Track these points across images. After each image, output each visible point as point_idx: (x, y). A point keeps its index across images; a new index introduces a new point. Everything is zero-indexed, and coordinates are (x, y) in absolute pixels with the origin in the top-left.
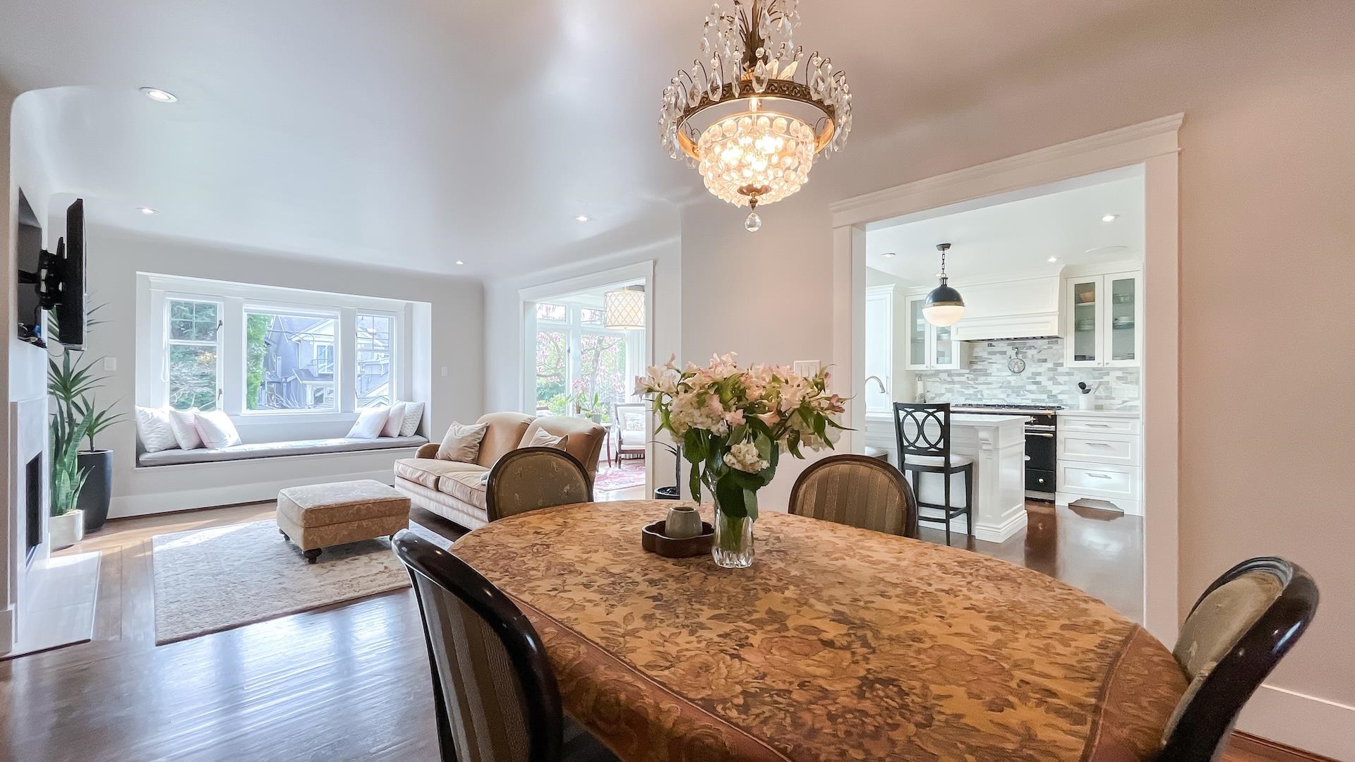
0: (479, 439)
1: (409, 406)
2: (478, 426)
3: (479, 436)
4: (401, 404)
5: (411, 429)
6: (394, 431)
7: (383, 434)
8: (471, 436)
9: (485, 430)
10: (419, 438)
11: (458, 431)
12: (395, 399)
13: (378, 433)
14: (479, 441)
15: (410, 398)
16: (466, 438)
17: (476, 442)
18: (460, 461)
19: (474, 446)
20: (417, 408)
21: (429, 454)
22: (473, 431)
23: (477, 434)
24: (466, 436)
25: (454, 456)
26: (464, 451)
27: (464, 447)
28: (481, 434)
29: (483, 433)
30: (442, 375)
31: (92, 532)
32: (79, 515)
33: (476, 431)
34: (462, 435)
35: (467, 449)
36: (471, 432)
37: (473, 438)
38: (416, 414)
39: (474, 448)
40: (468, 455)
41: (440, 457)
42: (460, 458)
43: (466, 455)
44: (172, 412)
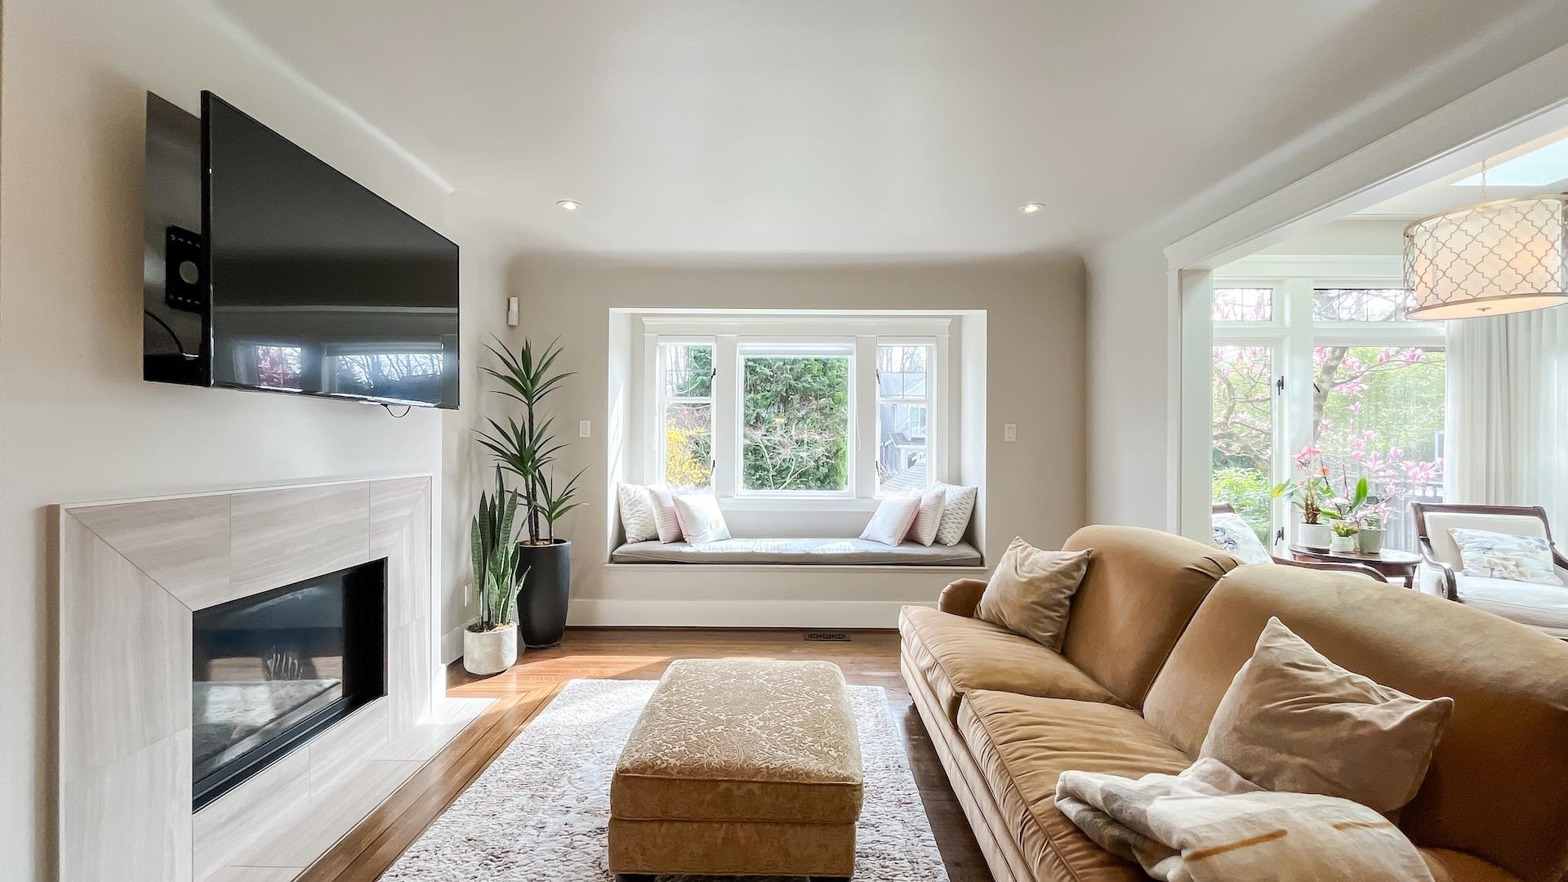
0: (1068, 588)
1: (953, 493)
2: (1068, 555)
3: (1071, 582)
4: (940, 488)
5: (953, 534)
6: (927, 534)
7: (911, 538)
8: (1048, 579)
9: (1084, 568)
10: (967, 551)
11: (1022, 564)
12: (934, 479)
13: (901, 535)
14: (1068, 593)
15: (957, 480)
16: (1038, 583)
17: (1062, 596)
18: (1024, 636)
19: (1056, 605)
20: (965, 496)
21: (964, 602)
22: (1054, 567)
23: (1065, 577)
24: (1039, 579)
25: (1011, 620)
26: (1033, 614)
27: (1032, 603)
28: (1073, 578)
29: (1079, 575)
30: (1006, 439)
31: (542, 649)
32: (510, 632)
33: (1062, 570)
34: (1031, 575)
35: (1040, 608)
36: (1050, 569)
37: (1054, 585)
38: (962, 507)
39: (1057, 608)
40: (1042, 623)
41: (983, 615)
42: (1023, 628)
43: (1037, 624)
44: (651, 492)
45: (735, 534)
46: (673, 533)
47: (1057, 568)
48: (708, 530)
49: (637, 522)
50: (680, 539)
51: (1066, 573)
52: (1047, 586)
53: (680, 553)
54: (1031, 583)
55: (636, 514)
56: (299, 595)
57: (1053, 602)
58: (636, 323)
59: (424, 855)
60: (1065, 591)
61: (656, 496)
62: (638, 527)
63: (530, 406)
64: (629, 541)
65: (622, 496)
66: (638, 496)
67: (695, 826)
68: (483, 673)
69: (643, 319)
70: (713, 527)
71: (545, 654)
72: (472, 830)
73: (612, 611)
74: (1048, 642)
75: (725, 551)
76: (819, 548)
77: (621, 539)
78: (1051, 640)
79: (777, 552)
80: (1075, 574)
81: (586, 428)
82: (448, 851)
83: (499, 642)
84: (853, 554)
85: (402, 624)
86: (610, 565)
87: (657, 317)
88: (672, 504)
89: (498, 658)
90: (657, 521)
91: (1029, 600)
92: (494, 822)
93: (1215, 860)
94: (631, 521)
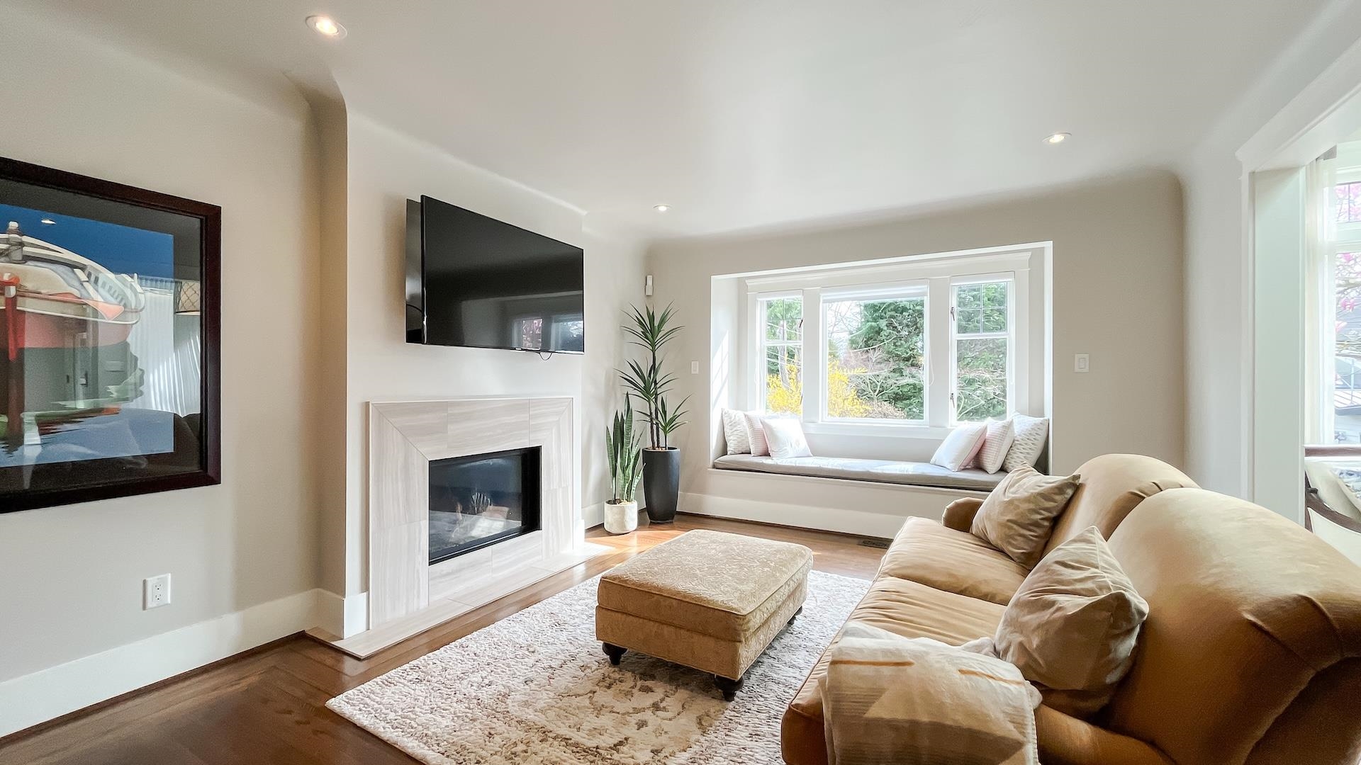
0: (1048, 510)
6: (990, 462)
7: (974, 464)
8: (1028, 501)
9: (1069, 491)
12: (1013, 411)
13: (965, 461)
14: (1047, 514)
16: (1016, 503)
17: (1039, 517)
18: (1001, 551)
19: (1031, 525)
20: (1037, 427)
21: (961, 520)
22: (1035, 489)
23: (1046, 500)
24: (1018, 500)
25: (992, 536)
26: (1007, 531)
27: (1008, 521)
28: (1054, 501)
29: (1061, 500)
30: (1077, 369)
31: (658, 523)
32: (632, 509)
33: (1043, 492)
34: (1013, 496)
35: (1015, 526)
36: (1032, 491)
37: (1032, 506)
38: (1032, 438)
39: (1031, 528)
40: (1016, 540)
41: (974, 529)
42: (999, 543)
43: (1010, 540)
44: (745, 416)
45: (816, 453)
46: (761, 449)
47: (1039, 490)
48: (788, 448)
49: (735, 438)
50: (766, 454)
51: (1045, 496)
52: (1026, 506)
53: (762, 464)
54: (1011, 502)
55: (735, 433)
56: (491, 462)
57: (1028, 522)
58: (741, 285)
59: (527, 615)
60: (1043, 512)
61: (749, 419)
62: (735, 442)
63: (654, 351)
64: (728, 453)
65: (725, 419)
66: (737, 419)
67: (641, 620)
68: (613, 531)
69: (746, 281)
70: (793, 445)
71: (659, 527)
72: (555, 610)
73: (715, 504)
74: (1018, 558)
75: (797, 465)
76: (879, 468)
77: (725, 453)
78: (1022, 557)
79: (840, 468)
80: (1057, 498)
81: (695, 368)
82: (538, 616)
83: (623, 512)
84: (911, 475)
85: (552, 488)
86: (714, 470)
87: (758, 278)
88: (761, 426)
89: (622, 523)
90: (750, 439)
91: (1008, 518)
92: (569, 608)
93: (843, 667)
94: (731, 438)
